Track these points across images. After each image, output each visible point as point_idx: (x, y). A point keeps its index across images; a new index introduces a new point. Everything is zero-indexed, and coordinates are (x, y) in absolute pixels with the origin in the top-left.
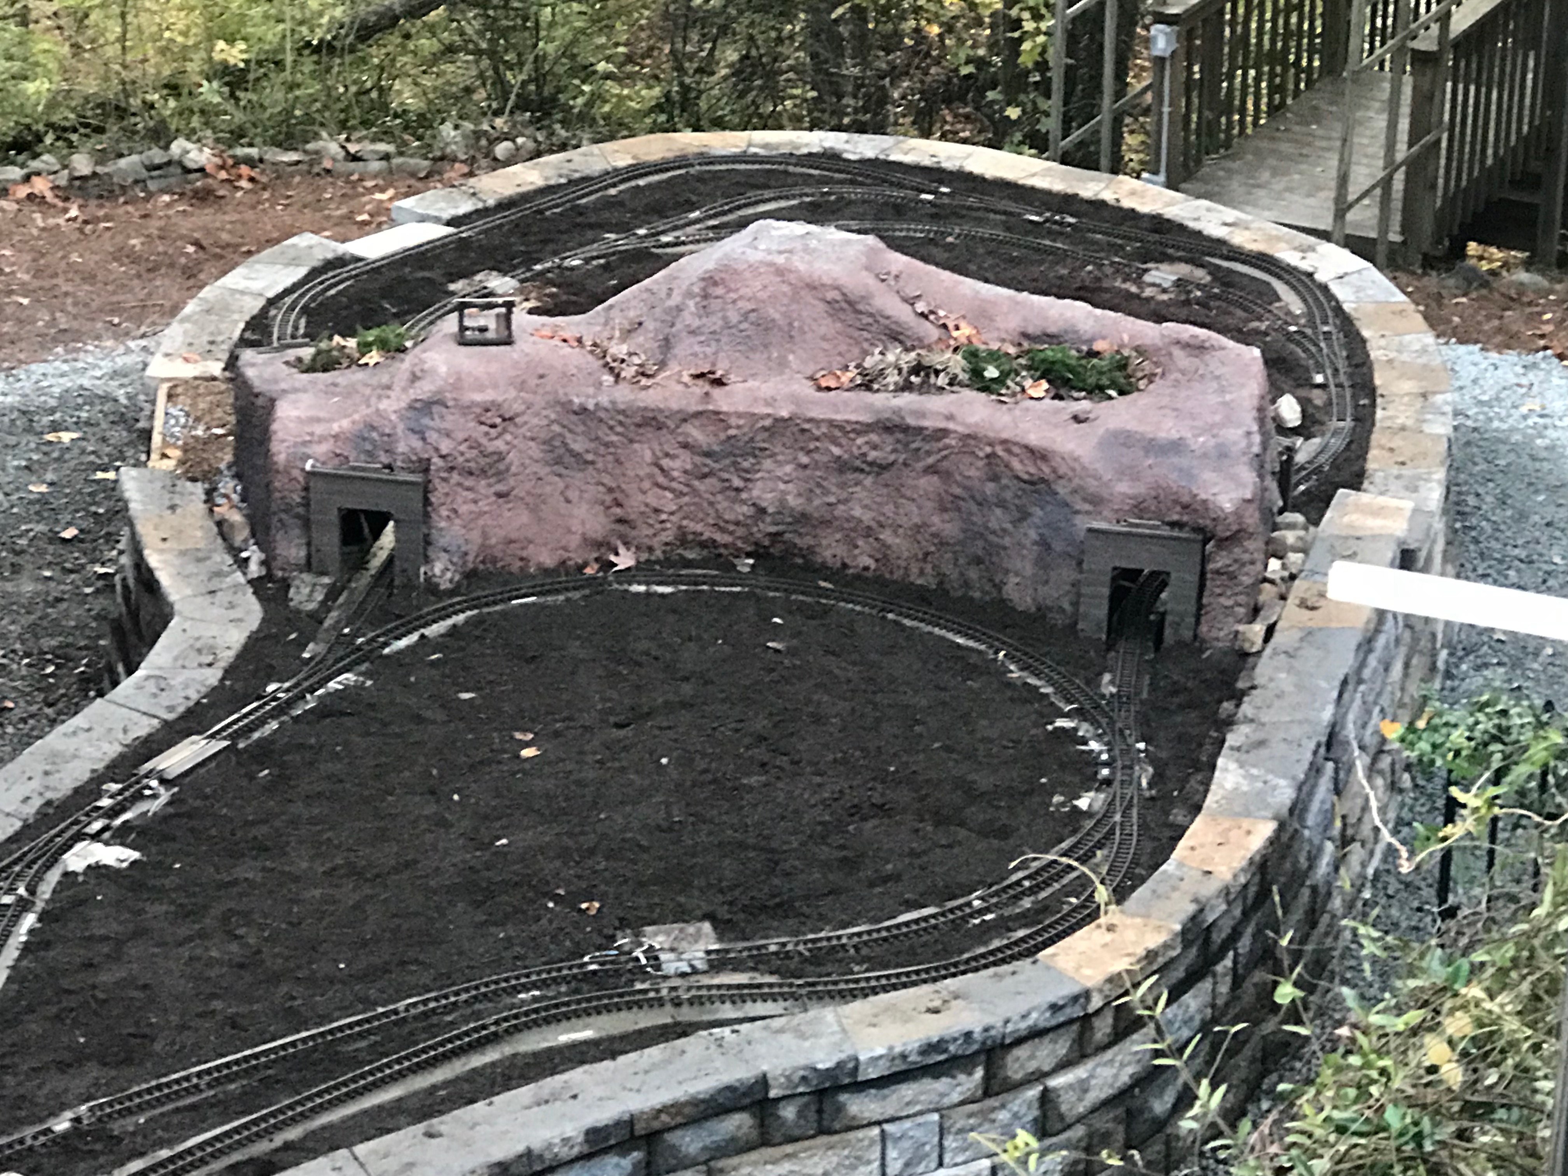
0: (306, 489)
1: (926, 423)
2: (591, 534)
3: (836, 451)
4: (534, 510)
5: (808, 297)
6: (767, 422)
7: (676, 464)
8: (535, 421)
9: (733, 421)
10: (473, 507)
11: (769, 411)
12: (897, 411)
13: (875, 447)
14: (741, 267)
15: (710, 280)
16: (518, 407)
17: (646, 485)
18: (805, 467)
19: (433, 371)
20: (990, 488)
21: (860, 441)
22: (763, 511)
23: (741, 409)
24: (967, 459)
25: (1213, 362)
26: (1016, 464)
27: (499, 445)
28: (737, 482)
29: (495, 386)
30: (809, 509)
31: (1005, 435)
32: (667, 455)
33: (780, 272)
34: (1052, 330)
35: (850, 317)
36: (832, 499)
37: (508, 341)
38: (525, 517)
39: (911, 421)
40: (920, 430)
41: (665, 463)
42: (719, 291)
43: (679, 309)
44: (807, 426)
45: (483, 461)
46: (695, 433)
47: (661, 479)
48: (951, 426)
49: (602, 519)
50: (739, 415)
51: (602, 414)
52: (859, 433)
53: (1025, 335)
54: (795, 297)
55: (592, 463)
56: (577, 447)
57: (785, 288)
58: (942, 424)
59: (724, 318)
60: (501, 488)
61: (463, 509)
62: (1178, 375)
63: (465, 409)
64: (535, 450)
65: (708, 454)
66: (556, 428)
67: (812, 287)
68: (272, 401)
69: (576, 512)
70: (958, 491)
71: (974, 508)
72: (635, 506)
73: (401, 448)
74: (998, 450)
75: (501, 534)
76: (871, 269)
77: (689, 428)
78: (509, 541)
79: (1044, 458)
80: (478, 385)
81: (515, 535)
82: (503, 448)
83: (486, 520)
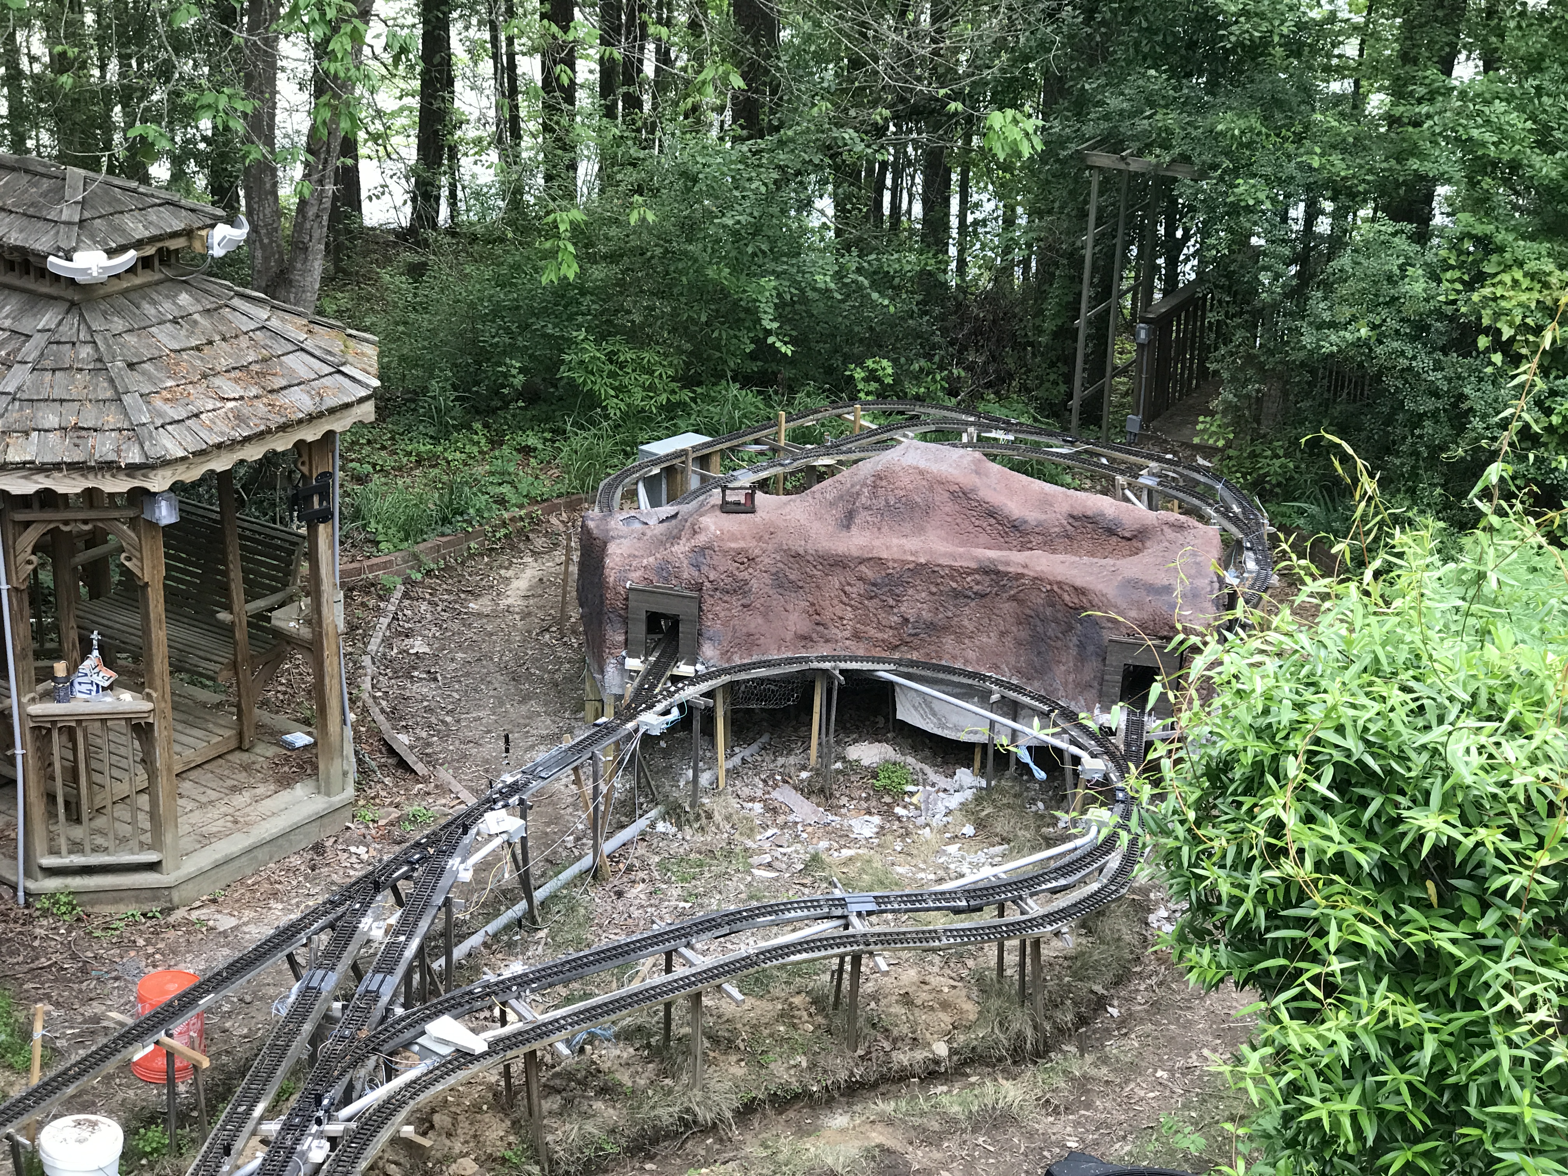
0: (627, 599)
1: (1010, 569)
2: (800, 632)
3: (954, 585)
4: (765, 615)
5: (939, 489)
6: (911, 566)
7: (855, 590)
8: (767, 560)
9: (890, 564)
10: (728, 613)
11: (913, 558)
12: (992, 561)
13: (978, 583)
14: (897, 469)
15: (878, 477)
16: (757, 551)
17: (835, 602)
18: (934, 594)
19: (707, 529)
20: (1049, 611)
21: (969, 579)
22: (907, 620)
23: (896, 557)
24: (1036, 592)
25: (1189, 536)
26: (1066, 597)
27: (745, 575)
28: (891, 602)
29: (744, 539)
30: (936, 620)
31: (1059, 579)
32: (849, 584)
33: (921, 473)
34: (1089, 513)
35: (965, 503)
36: (950, 614)
37: (753, 511)
38: (760, 620)
39: (1001, 568)
40: (1007, 574)
41: (847, 588)
42: (884, 483)
43: (858, 494)
44: (936, 569)
45: (735, 585)
46: (866, 571)
47: (844, 599)
48: (1026, 571)
49: (807, 622)
50: (894, 561)
51: (811, 559)
52: (968, 574)
53: (1073, 517)
54: (931, 489)
55: (802, 588)
56: (792, 577)
57: (925, 483)
58: (1020, 570)
59: (886, 501)
60: (744, 601)
61: (722, 615)
62: (1166, 544)
63: (726, 552)
64: (767, 578)
65: (874, 585)
66: (780, 565)
67: (941, 483)
68: (605, 544)
69: (791, 617)
70: (1028, 612)
71: (1039, 623)
72: (827, 615)
73: (685, 575)
74: (1055, 588)
75: (745, 630)
76: (977, 472)
77: (863, 568)
78: (749, 635)
79: (1083, 593)
80: (734, 538)
81: (753, 631)
82: (747, 577)
83: (735, 621)
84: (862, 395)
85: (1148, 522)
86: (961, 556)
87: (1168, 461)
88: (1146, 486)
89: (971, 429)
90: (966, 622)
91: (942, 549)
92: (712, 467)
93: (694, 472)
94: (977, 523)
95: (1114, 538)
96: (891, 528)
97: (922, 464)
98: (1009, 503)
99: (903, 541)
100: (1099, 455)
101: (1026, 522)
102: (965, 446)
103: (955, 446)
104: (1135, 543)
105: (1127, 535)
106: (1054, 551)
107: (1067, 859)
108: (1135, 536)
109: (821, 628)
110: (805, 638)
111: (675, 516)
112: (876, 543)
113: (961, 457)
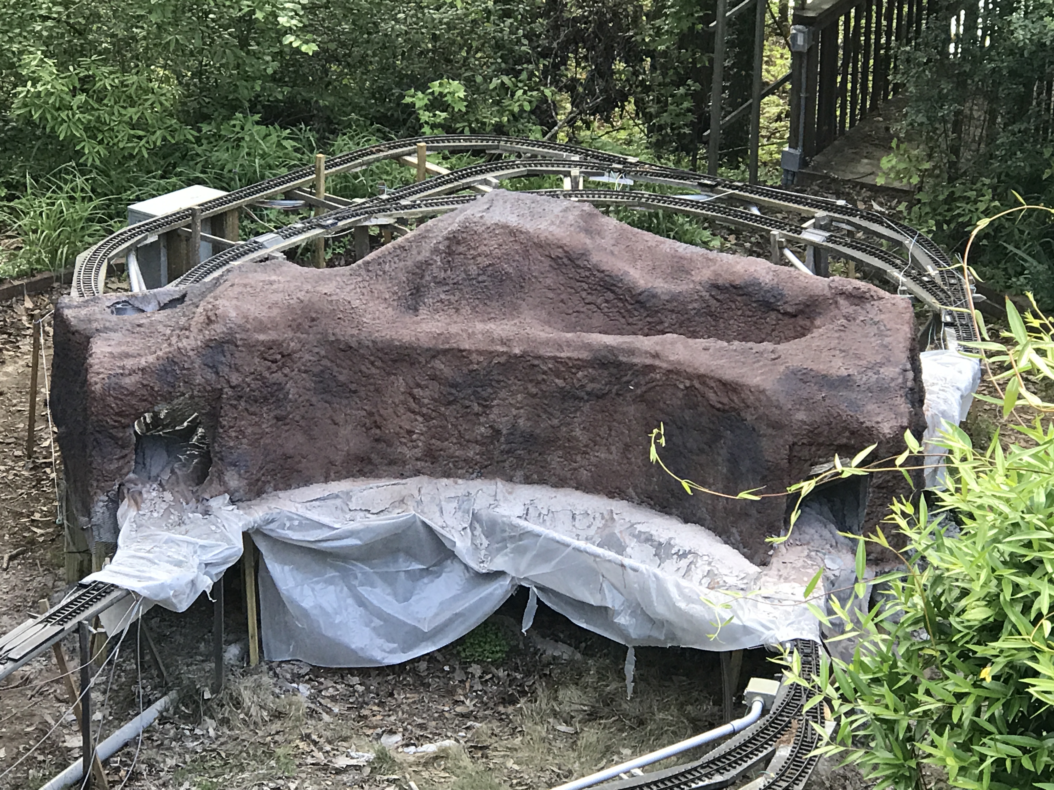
1: (636, 360)
3: (560, 382)
4: (307, 432)
5: (535, 254)
6: (503, 360)
7: (427, 392)
8: (307, 357)
9: (474, 357)
10: (256, 429)
11: (505, 349)
12: (611, 349)
13: (593, 380)
14: (480, 229)
15: (454, 240)
16: (294, 345)
17: (401, 410)
18: (534, 396)
20: (688, 415)
21: (580, 374)
22: (498, 432)
23: (482, 347)
24: (670, 391)
25: (873, 309)
26: (712, 396)
27: (278, 376)
28: (477, 408)
30: (537, 431)
31: (702, 371)
32: (418, 385)
33: (513, 233)
35: (572, 272)
36: (556, 422)
38: (300, 438)
39: (622, 358)
40: (631, 366)
41: (416, 391)
42: (461, 249)
43: (428, 263)
44: (536, 362)
45: (265, 391)
46: (441, 367)
47: (413, 405)
48: (657, 363)
49: (363, 438)
50: (479, 353)
52: (579, 368)
53: (716, 287)
54: (526, 253)
55: (355, 392)
56: (342, 378)
57: (517, 246)
58: (648, 361)
59: (466, 272)
60: (278, 412)
61: (248, 431)
62: (843, 321)
63: (251, 347)
64: (308, 381)
65: (453, 386)
66: (325, 362)
67: (539, 245)
68: (88, 339)
69: (342, 432)
70: (661, 416)
71: (675, 431)
72: (391, 428)
73: (198, 380)
74: (697, 384)
75: (280, 452)
76: (588, 231)
77: (438, 364)
78: (287, 457)
79: (735, 390)
80: (262, 327)
81: (291, 452)
82: (283, 379)
83: (267, 440)
84: (426, 129)
85: (818, 292)
86: (569, 345)
87: (841, 210)
88: (812, 243)
89: (575, 171)
90: (578, 432)
91: (543, 335)
92: (228, 230)
93: (204, 238)
94: (590, 299)
95: (773, 315)
96: (473, 308)
97: (513, 220)
98: (632, 271)
99: (491, 326)
100: (747, 203)
101: (654, 296)
102: (567, 195)
103: (554, 195)
104: (801, 321)
105: (789, 310)
106: (694, 335)
107: (723, 748)
108: (802, 312)
109: (382, 445)
110: (362, 460)
111: (182, 299)
112: (454, 329)
113: (566, 210)
